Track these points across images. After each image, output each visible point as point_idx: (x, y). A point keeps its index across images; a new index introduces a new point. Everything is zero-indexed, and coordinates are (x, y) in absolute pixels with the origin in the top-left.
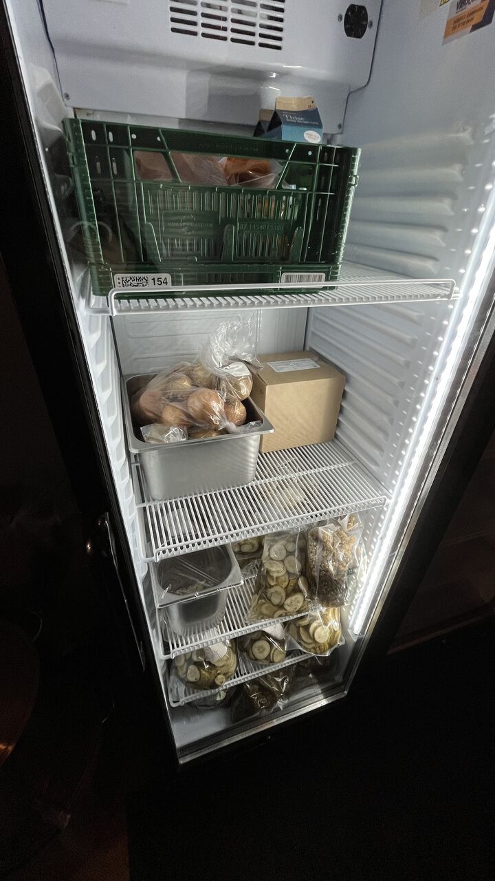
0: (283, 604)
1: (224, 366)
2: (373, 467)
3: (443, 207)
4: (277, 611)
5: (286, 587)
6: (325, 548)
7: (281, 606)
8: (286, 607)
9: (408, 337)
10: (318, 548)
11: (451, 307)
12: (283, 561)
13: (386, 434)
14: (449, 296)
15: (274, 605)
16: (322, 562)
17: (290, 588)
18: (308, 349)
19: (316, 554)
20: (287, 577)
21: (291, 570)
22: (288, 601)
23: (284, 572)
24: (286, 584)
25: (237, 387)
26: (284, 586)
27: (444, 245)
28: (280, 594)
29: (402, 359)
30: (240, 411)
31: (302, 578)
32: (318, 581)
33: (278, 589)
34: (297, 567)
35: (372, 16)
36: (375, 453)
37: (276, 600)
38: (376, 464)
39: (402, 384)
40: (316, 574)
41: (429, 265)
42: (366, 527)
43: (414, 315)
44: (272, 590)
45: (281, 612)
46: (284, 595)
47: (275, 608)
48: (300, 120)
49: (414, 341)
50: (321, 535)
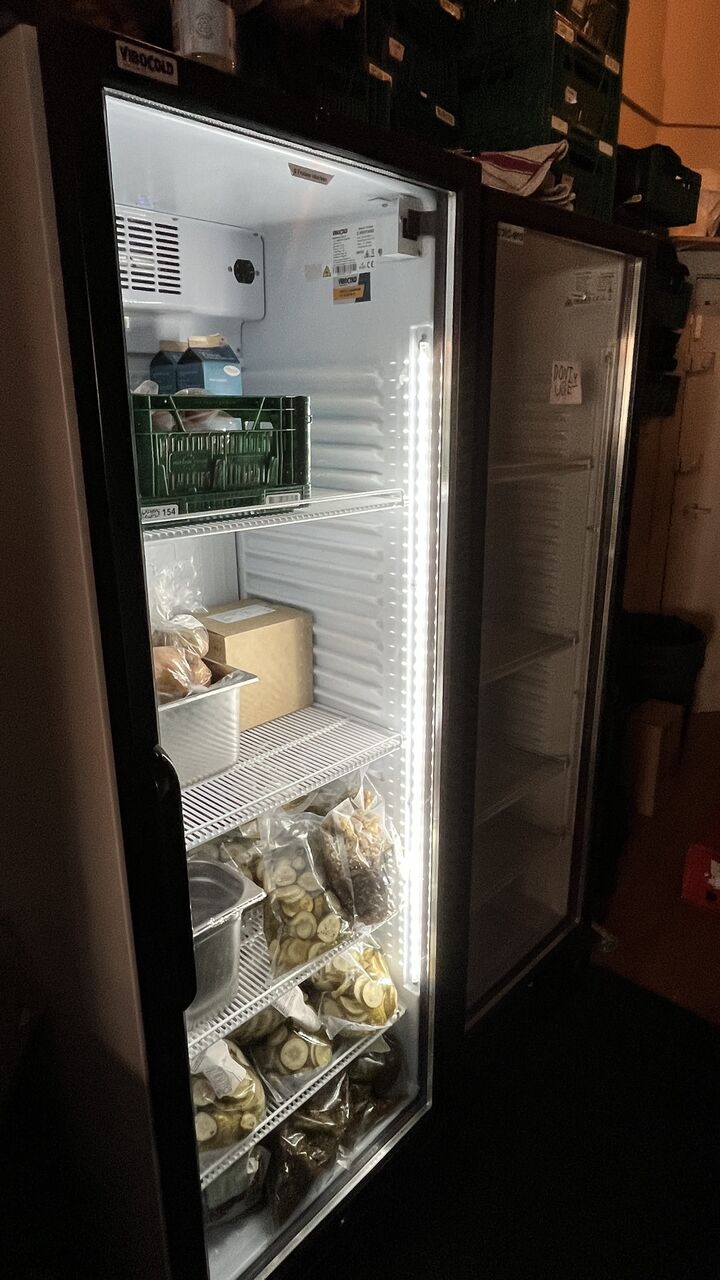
0: (317, 933)
1: (171, 619)
2: (374, 712)
3: (372, 430)
4: (310, 947)
5: (313, 912)
6: (347, 840)
7: (314, 939)
8: (321, 936)
9: (373, 550)
10: (339, 840)
11: (405, 514)
12: (295, 883)
13: (379, 666)
14: (402, 503)
15: (304, 940)
16: (349, 858)
17: (319, 910)
18: (244, 596)
19: (337, 849)
20: (310, 898)
21: (310, 889)
22: (321, 927)
23: (303, 893)
24: (311, 905)
25: (192, 640)
26: (310, 910)
27: (382, 460)
28: (307, 921)
29: (373, 575)
30: (203, 671)
31: (329, 892)
32: (351, 885)
33: (302, 916)
34: (318, 882)
35: (257, 266)
36: (372, 694)
37: (305, 932)
38: (377, 707)
39: (380, 602)
40: (346, 876)
41: (374, 479)
42: (387, 800)
43: (373, 527)
44: (296, 921)
45: (315, 947)
46: (313, 920)
47: (307, 944)
48: (217, 356)
49: (380, 553)
50: (337, 821)
